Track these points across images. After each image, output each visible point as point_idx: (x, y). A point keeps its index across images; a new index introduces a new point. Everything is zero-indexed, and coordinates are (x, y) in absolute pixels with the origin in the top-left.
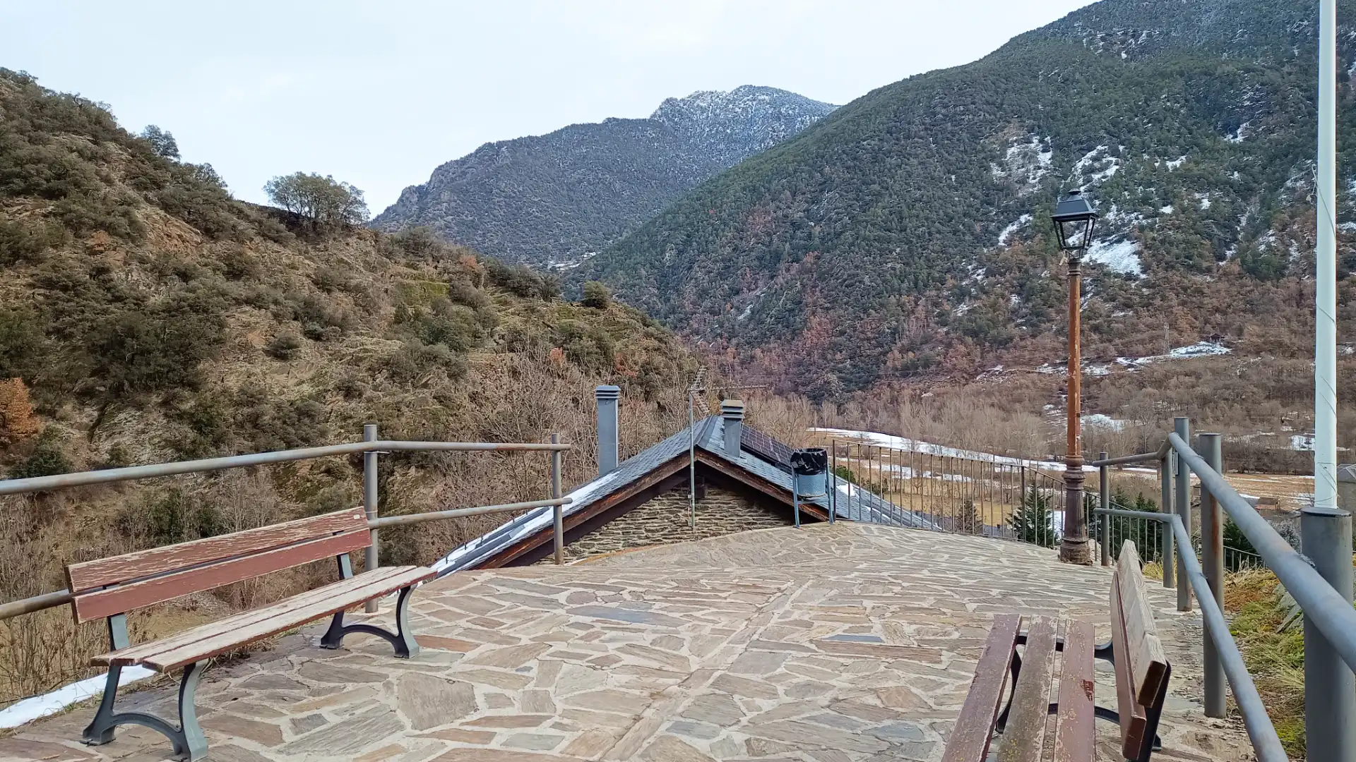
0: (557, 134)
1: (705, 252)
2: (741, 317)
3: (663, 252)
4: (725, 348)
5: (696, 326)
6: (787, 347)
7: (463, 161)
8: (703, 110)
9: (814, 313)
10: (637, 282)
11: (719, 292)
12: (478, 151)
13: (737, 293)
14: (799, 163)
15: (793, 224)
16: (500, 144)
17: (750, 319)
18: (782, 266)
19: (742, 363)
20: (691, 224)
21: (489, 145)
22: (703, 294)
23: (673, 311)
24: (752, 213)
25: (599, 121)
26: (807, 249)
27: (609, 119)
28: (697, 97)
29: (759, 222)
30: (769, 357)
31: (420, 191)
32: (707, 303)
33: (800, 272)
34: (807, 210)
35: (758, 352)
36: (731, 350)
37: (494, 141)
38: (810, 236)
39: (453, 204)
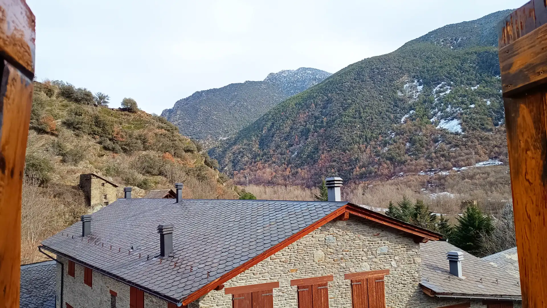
0: (225, 87)
1: (279, 129)
2: (293, 156)
3: (262, 131)
4: (286, 169)
5: (274, 160)
6: (312, 167)
7: (187, 99)
8: (285, 77)
9: (323, 153)
10: (251, 142)
11: (284, 146)
12: (193, 95)
13: (292, 146)
14: (318, 93)
15: (315, 117)
16: (202, 92)
17: (297, 156)
18: (310, 134)
19: (293, 174)
20: (273, 119)
21: (198, 92)
22: (278, 147)
23: (265, 154)
24: (298, 113)
25: (243, 82)
26: (321, 127)
27: (246, 81)
28: (283, 72)
29: (302, 117)
30: (304, 172)
31: (170, 111)
32: (279, 150)
33: (318, 136)
34: (322, 111)
35: (299, 169)
36: (288, 169)
37: (200, 90)
38: (322, 122)
39: (181, 115)
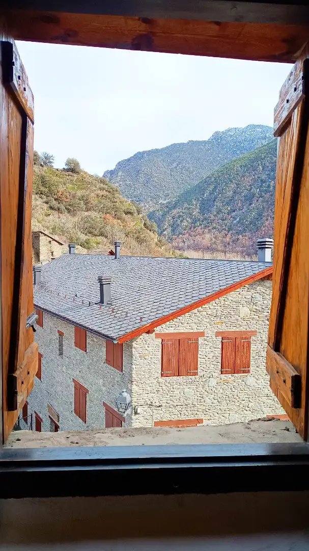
0: (167, 148)
1: (222, 193)
2: (235, 222)
3: (203, 194)
4: (226, 235)
5: (215, 225)
6: (254, 234)
7: (129, 160)
8: (231, 136)
9: (267, 220)
10: (191, 206)
11: (226, 211)
12: (135, 155)
13: (234, 211)
14: (267, 154)
15: (262, 180)
16: (144, 153)
17: (239, 222)
18: (255, 199)
19: (233, 241)
20: (216, 182)
21: (139, 153)
22: (219, 211)
23: (206, 219)
24: (243, 176)
25: (186, 142)
26: (266, 192)
27: (190, 141)
28: (229, 131)
29: (248, 181)
30: (244, 240)
31: (112, 173)
32: (220, 216)
33: (263, 202)
34: (269, 175)
35: (240, 236)
36: (229, 235)
37: (141, 151)
38: (269, 186)
39: (123, 177)
